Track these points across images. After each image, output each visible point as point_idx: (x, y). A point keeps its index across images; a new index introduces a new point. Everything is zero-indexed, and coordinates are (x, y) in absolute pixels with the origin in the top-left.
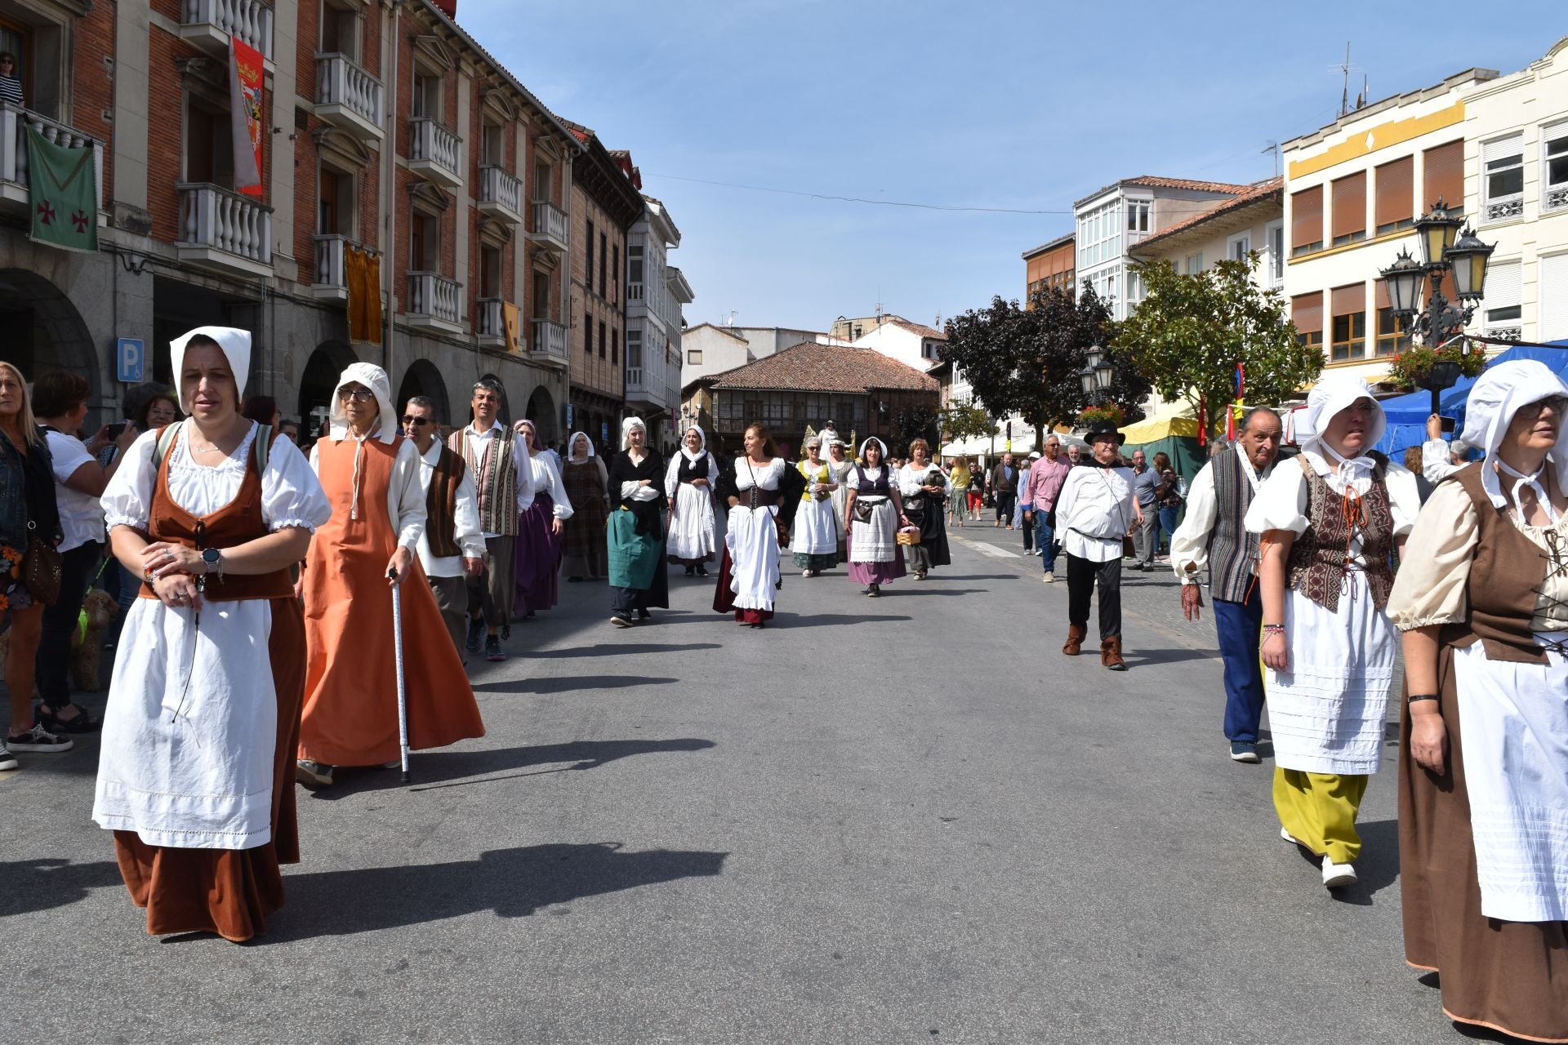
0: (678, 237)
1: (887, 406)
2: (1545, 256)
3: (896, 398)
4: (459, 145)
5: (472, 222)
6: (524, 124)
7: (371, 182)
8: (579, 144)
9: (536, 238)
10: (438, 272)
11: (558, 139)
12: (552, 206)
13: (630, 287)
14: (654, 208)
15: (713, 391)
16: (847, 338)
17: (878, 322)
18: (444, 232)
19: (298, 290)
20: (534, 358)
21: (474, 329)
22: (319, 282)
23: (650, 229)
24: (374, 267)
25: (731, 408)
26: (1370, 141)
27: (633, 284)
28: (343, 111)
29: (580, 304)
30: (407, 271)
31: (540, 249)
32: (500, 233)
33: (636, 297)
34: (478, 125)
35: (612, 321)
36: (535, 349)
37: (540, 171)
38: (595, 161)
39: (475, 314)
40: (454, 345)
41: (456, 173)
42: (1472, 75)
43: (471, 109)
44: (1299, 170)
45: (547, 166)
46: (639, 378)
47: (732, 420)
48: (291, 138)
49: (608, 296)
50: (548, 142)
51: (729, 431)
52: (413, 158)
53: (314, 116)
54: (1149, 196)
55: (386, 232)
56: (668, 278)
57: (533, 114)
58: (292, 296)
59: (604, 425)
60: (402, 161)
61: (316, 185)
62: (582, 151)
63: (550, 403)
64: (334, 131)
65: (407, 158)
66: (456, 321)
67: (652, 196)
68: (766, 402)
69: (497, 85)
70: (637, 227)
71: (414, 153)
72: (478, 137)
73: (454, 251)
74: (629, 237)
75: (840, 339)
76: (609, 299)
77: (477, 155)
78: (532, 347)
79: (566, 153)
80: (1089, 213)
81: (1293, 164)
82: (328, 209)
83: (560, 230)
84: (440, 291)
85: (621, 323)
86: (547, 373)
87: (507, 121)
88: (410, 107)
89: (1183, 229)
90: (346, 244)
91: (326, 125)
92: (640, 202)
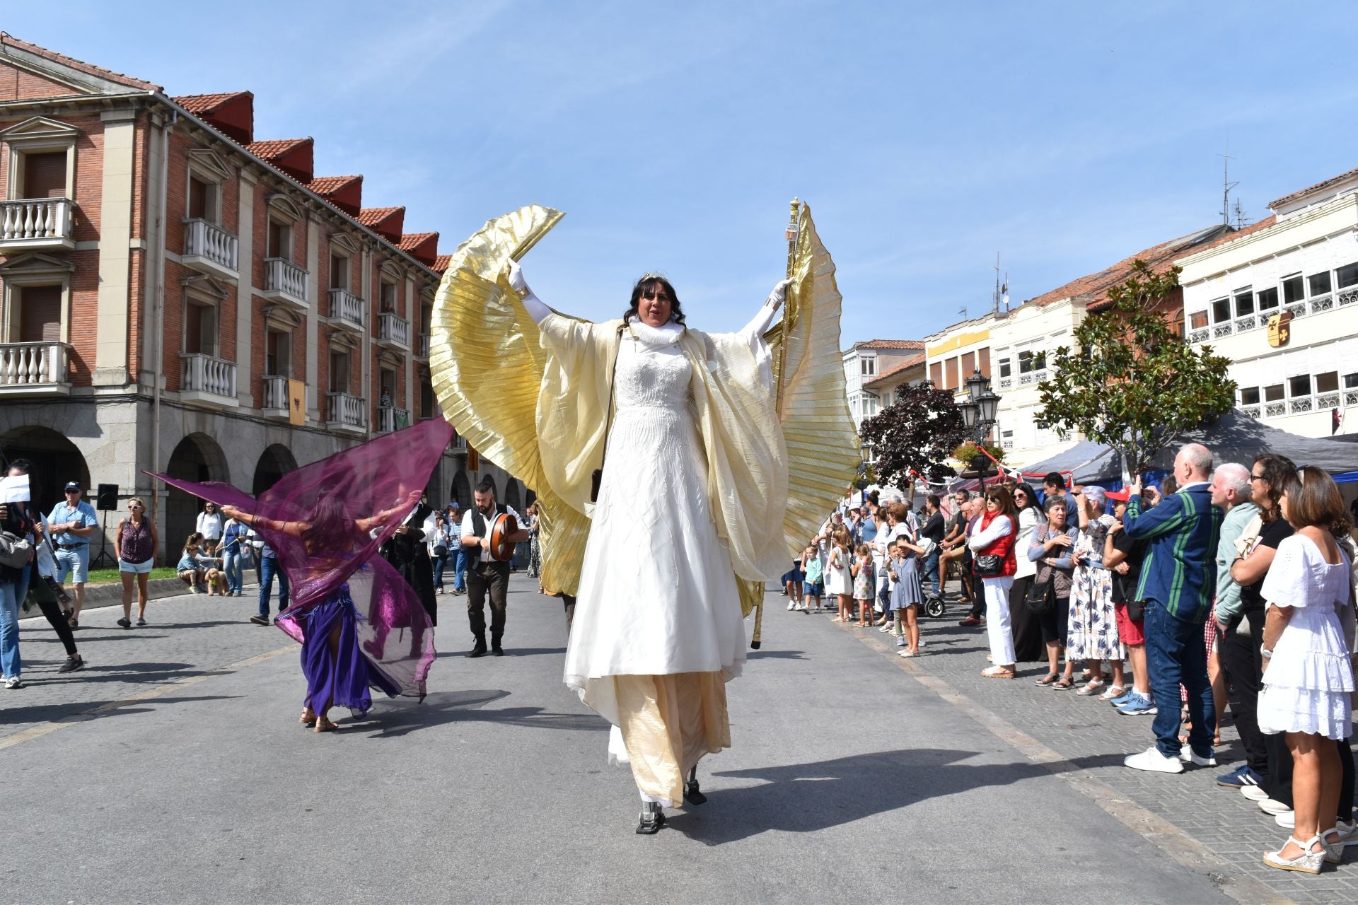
2: (1020, 407)
42: (993, 315)
44: (932, 353)
54: (874, 354)
81: (929, 350)
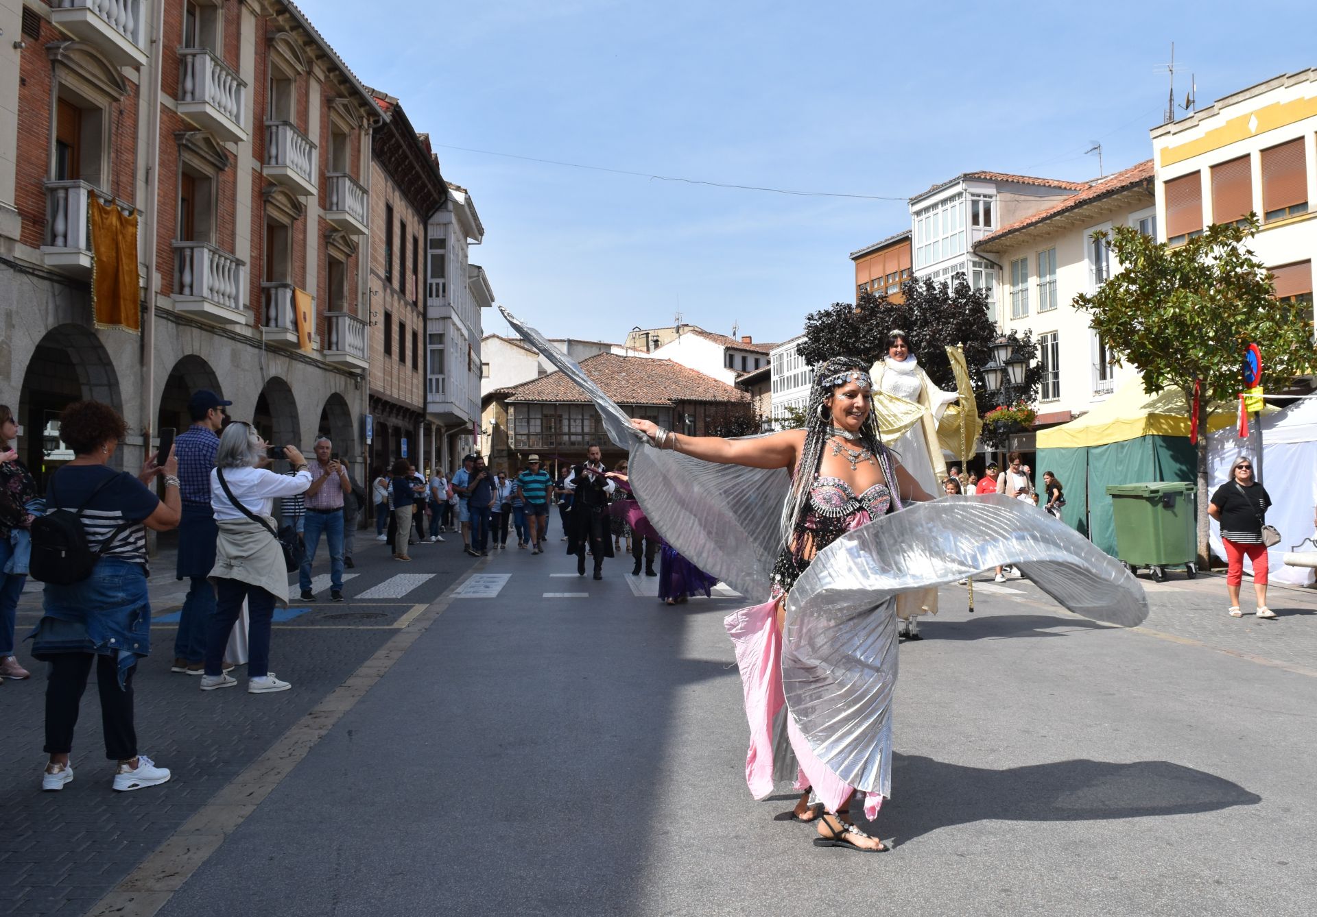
0: (481, 232)
1: (691, 419)
3: (701, 410)
4: (243, 91)
5: (257, 189)
6: (319, 81)
7: (128, 122)
8: (381, 112)
9: (330, 217)
10: (213, 243)
11: (356, 104)
12: (351, 180)
13: (431, 285)
14: (459, 197)
15: (508, 404)
16: (645, 349)
17: (678, 332)
18: (220, 197)
19: (21, 252)
20: (328, 360)
21: (258, 320)
22: (53, 244)
23: (454, 220)
24: (130, 229)
25: (528, 423)
26: (1253, 125)
27: (434, 281)
28: (91, 19)
29: (380, 300)
30: (173, 241)
31: (335, 230)
32: (289, 205)
33: (437, 296)
34: (265, 73)
35: (413, 323)
36: (330, 348)
37: (336, 139)
38: (397, 135)
39: (259, 302)
40: (233, 339)
41: (237, 123)
43: (256, 53)
44: (1171, 157)
45: (344, 136)
46: (441, 387)
47: (528, 435)
48: (16, 46)
49: (408, 292)
50: (345, 106)
51: (526, 447)
52: (183, 99)
53: (50, 23)
54: (991, 190)
55: (147, 188)
56: (470, 277)
57: (330, 70)
58: (12, 259)
59: (404, 440)
60: (169, 102)
61: (50, 114)
62: (384, 120)
63: (346, 413)
64: (77, 46)
65: (176, 100)
66: (237, 307)
67: (456, 183)
68: (565, 416)
69: (287, 28)
70: (439, 217)
71: (185, 93)
72: (264, 88)
73: (233, 223)
74: (430, 228)
75: (637, 351)
76: (410, 296)
77: (263, 109)
78: (326, 346)
79: (365, 121)
80: (927, 209)
81: (1164, 151)
82: (68, 154)
83: (359, 210)
84: (216, 269)
85: (421, 325)
86: (343, 378)
87: (299, 74)
88: (180, 36)
89: (1037, 222)
90: (91, 194)
91: (65, 38)
92: (442, 188)
